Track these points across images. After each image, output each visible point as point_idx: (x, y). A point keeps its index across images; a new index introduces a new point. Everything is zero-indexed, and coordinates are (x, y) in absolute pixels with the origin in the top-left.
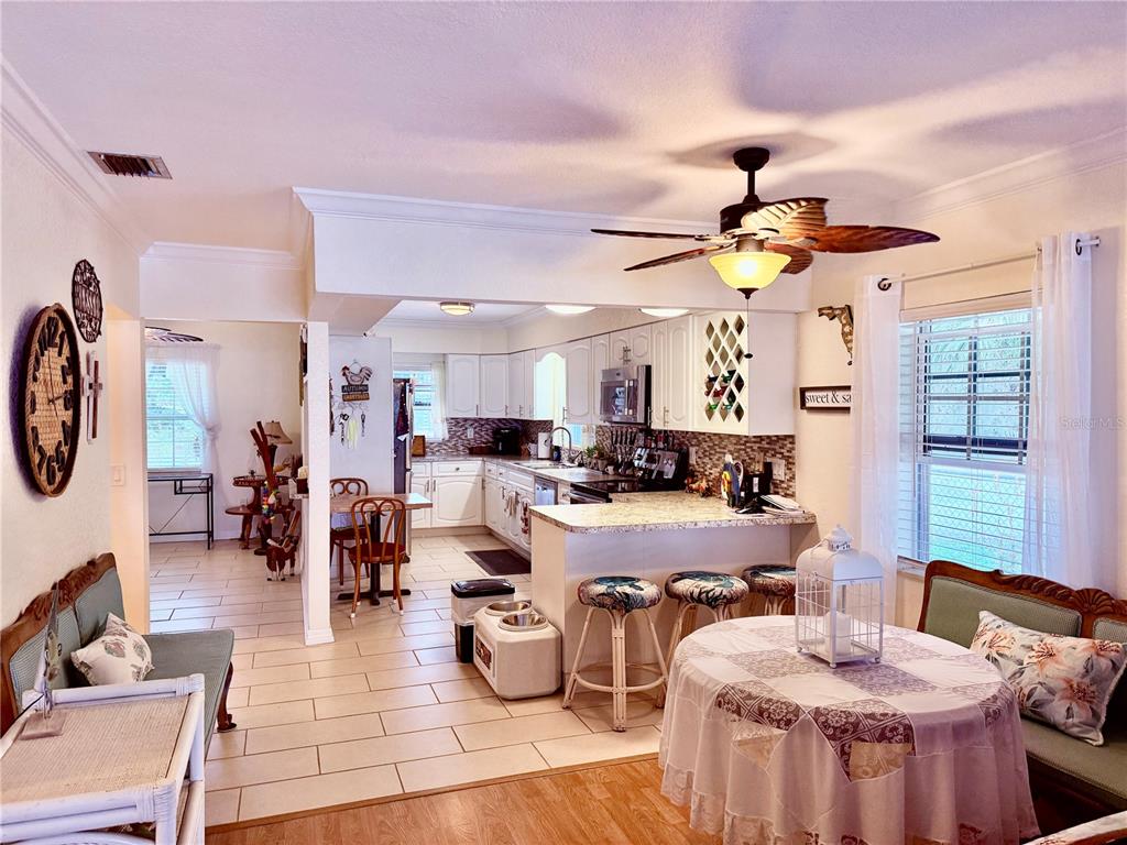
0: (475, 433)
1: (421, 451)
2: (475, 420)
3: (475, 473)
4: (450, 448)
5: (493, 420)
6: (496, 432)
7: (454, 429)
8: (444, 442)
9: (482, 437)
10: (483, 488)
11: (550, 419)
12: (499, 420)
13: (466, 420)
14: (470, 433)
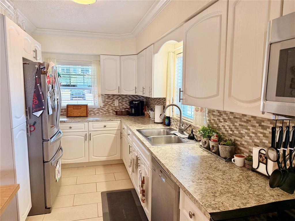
0: (119, 103)
1: (85, 114)
2: (119, 96)
3: (117, 129)
4: (105, 111)
5: (129, 96)
6: (131, 102)
7: (107, 100)
8: (101, 108)
9: (123, 105)
10: (121, 138)
11: (165, 97)
12: (133, 96)
13: (114, 95)
14: (116, 103)
